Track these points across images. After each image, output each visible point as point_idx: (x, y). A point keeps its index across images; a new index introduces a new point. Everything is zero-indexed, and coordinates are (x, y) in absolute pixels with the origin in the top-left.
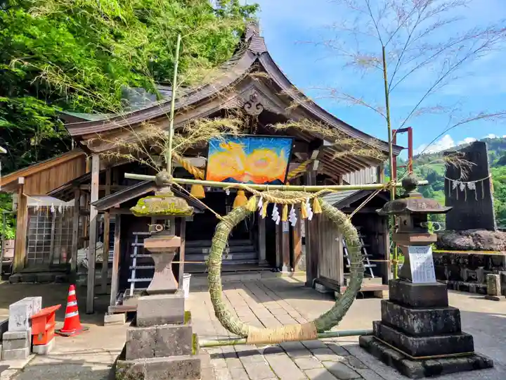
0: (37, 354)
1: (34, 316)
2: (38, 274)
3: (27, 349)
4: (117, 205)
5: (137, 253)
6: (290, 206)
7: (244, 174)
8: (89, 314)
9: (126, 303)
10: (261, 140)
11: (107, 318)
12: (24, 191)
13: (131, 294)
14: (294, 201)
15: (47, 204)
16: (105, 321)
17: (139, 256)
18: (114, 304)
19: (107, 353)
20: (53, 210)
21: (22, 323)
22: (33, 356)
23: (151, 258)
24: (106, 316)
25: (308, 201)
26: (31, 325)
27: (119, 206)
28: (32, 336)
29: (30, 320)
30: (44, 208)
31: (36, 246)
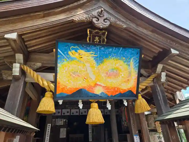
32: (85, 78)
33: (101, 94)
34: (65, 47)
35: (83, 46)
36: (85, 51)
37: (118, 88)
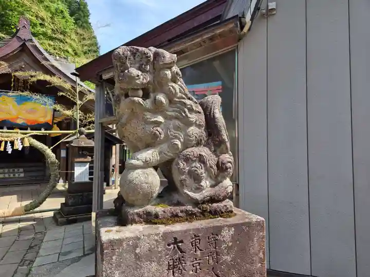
6: (6, 142)
7: (18, 118)
14: (10, 139)
25: (19, 139)
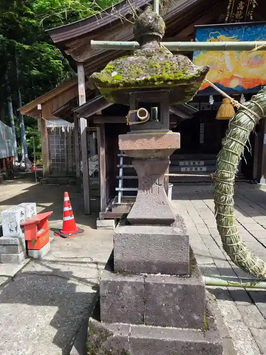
0: (32, 259)
1: (27, 223)
2: (59, 179)
3: (21, 255)
4: (99, 111)
5: (123, 163)
7: (232, 77)
8: (86, 215)
9: (114, 210)
10: (259, 29)
11: (99, 223)
12: (43, 116)
13: (119, 202)
15: (59, 126)
16: (97, 225)
17: (125, 166)
18: (104, 210)
19: (95, 266)
20: (63, 130)
21: (14, 229)
22: (28, 260)
23: (133, 168)
24: (98, 221)
26: (23, 232)
27: (100, 113)
28: (26, 242)
29: (22, 226)
30: (57, 128)
31: (55, 158)
32: (221, 71)
33: (237, 87)
34: (203, 35)
35: (225, 30)
36: (226, 36)
37: (258, 79)
